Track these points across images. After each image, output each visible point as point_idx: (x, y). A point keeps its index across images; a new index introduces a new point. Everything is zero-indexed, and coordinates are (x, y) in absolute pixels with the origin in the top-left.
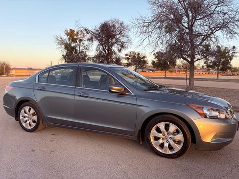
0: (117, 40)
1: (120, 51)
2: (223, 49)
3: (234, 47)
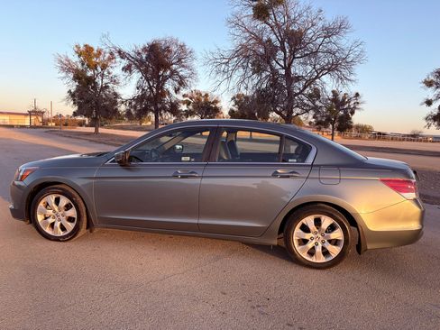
0: (174, 73)
1: (177, 91)
2: (341, 97)
3: (357, 95)
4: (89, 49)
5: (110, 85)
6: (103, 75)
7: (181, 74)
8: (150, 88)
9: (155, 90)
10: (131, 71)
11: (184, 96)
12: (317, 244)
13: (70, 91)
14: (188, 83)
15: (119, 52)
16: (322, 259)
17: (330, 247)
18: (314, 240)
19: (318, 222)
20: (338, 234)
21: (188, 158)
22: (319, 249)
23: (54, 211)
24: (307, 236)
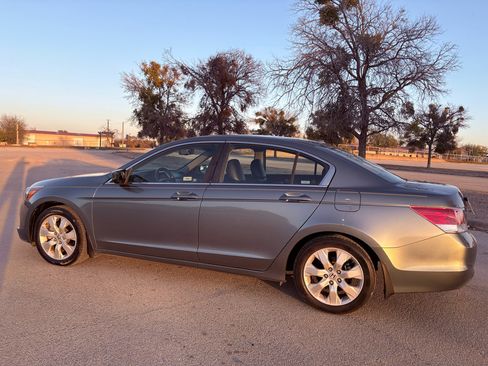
0: (239, 89)
1: (243, 108)
2: (440, 112)
3: (461, 109)
4: (155, 66)
5: (177, 104)
6: (169, 93)
7: (247, 89)
8: (214, 105)
9: (219, 108)
10: (193, 88)
11: (257, 114)
12: (331, 283)
13: (135, 111)
14: (256, 100)
15: (182, 68)
16: (338, 302)
17: (347, 288)
18: (329, 278)
19: (332, 257)
20: (356, 273)
21: (190, 178)
22: (334, 289)
23: (56, 233)
24: (321, 273)
